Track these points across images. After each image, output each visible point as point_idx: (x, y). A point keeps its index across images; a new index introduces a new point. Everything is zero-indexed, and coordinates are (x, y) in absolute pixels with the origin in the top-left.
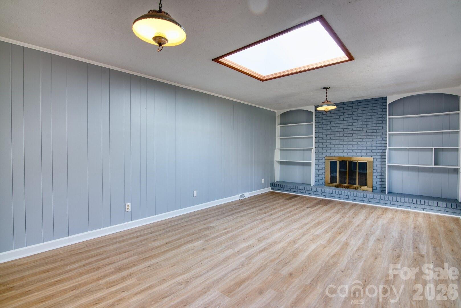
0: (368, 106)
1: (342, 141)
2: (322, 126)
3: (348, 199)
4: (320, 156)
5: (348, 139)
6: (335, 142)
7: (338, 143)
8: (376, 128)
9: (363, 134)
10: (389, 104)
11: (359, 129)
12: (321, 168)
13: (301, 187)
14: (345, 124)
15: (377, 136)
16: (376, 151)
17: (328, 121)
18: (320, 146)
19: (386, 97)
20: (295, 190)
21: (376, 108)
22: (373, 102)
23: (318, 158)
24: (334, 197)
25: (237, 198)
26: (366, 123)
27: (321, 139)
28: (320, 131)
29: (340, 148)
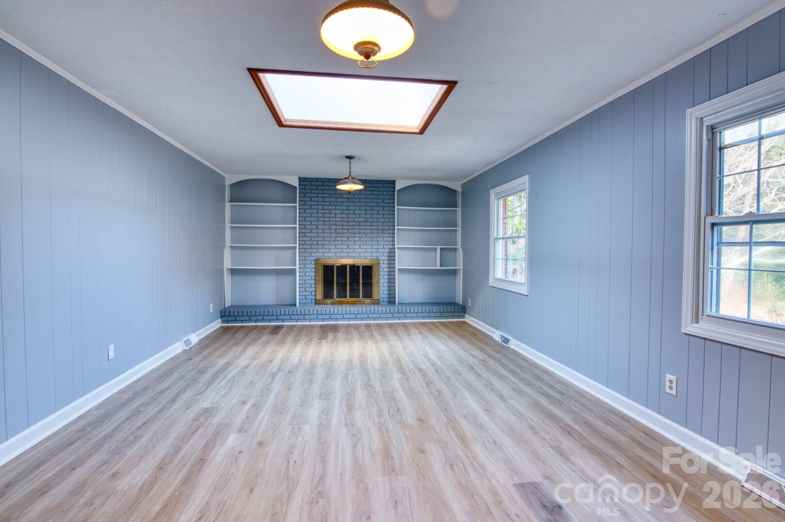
0: (373, 189)
1: (340, 235)
2: (310, 211)
3: (356, 318)
4: (308, 258)
5: (348, 233)
6: (330, 236)
7: (334, 239)
8: (382, 220)
9: (368, 227)
10: (398, 191)
11: (361, 220)
12: (310, 278)
13: (283, 311)
14: (344, 212)
15: (383, 230)
16: (383, 250)
17: (319, 203)
18: (307, 243)
19: (395, 181)
20: (273, 316)
21: (382, 193)
22: (379, 185)
23: (304, 262)
24: (336, 319)
25: (178, 348)
26: (371, 212)
27: (309, 231)
28: (307, 219)
29: (338, 247)
